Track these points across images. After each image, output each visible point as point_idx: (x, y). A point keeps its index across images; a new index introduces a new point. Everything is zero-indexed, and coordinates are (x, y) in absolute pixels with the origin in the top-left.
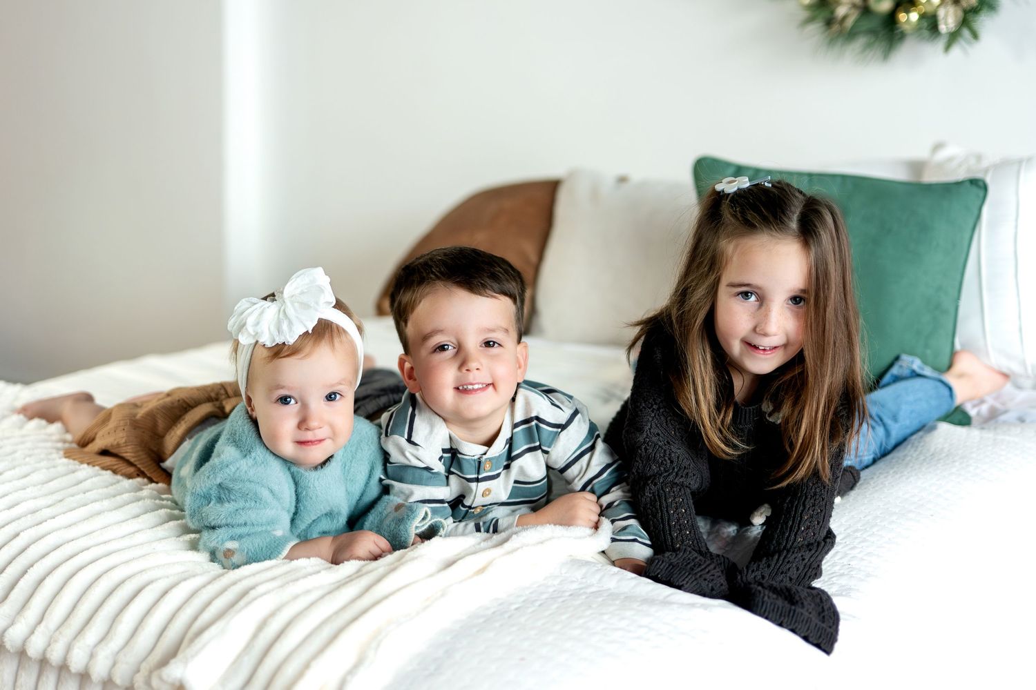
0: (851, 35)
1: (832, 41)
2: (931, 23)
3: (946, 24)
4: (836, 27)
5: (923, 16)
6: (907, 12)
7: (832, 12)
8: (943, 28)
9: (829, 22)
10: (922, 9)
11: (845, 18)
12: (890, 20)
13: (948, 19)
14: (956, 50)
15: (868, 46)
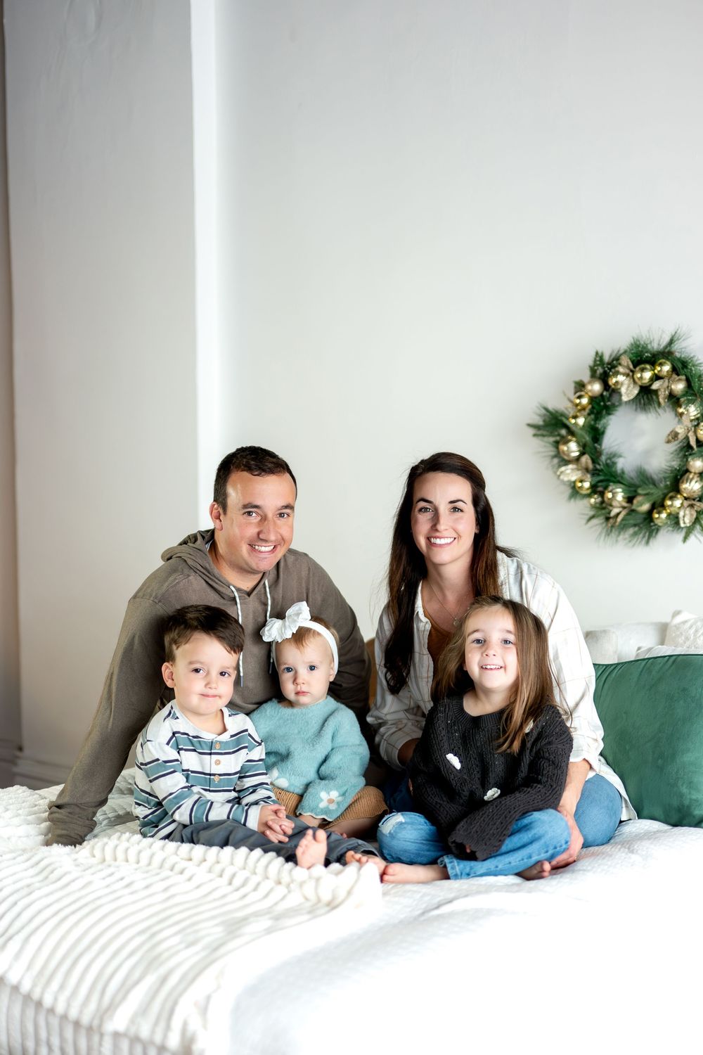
0: (623, 527)
1: (608, 534)
2: (675, 520)
3: (684, 523)
4: (611, 521)
5: (669, 515)
6: (659, 513)
7: (609, 513)
8: (682, 525)
9: (608, 519)
10: (668, 511)
11: (618, 514)
12: (649, 516)
13: (687, 518)
14: (692, 538)
15: (635, 534)
